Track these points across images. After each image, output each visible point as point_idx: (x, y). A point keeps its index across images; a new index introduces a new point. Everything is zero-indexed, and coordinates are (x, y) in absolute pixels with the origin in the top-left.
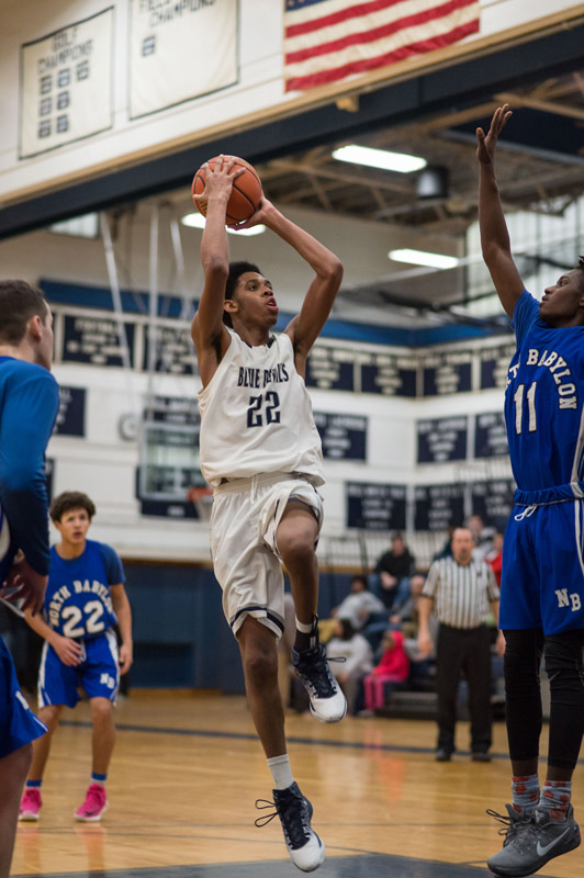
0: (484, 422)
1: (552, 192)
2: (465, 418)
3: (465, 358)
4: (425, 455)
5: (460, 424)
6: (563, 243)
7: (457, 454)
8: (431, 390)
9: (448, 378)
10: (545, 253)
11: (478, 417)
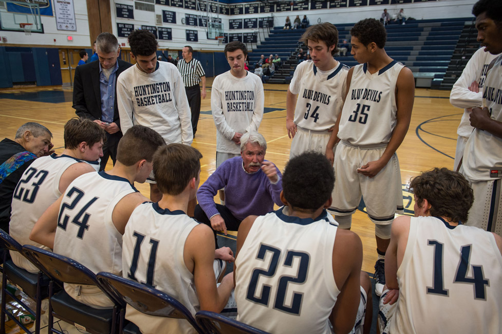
0: (246, 20)
2: (242, 19)
3: (241, 6)
4: (231, 27)
5: (241, 21)
7: (240, 27)
8: (233, 13)
9: (237, 11)
11: (244, 20)
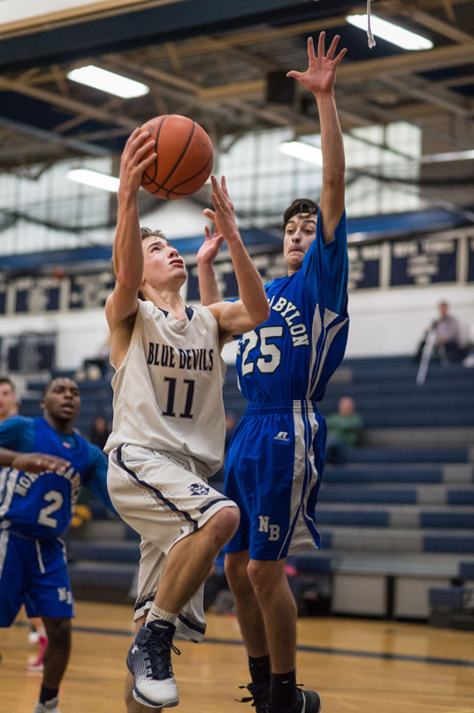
1: (31, 160)
6: (37, 204)
10: (22, 209)
